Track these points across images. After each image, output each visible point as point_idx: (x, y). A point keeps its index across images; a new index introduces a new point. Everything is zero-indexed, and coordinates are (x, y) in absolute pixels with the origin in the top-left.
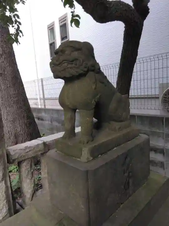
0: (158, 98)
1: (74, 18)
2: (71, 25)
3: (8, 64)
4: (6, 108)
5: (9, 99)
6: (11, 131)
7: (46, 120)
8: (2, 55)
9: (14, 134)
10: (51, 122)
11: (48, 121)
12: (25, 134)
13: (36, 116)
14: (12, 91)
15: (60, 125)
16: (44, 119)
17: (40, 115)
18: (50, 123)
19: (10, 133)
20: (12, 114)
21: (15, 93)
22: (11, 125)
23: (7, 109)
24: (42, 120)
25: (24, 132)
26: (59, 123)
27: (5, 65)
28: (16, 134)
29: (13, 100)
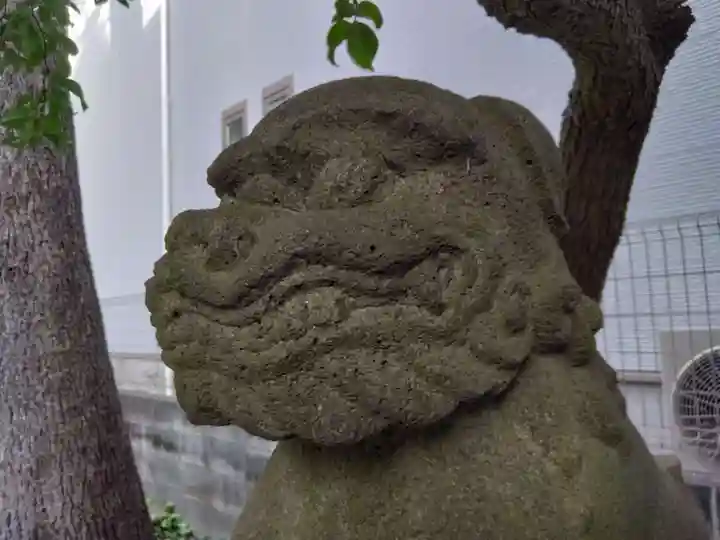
0: (656, 384)
1: (351, 20)
2: (331, 57)
3: (46, 233)
4: (12, 414)
5: (29, 373)
6: (17, 518)
7: (184, 450)
8: (27, 199)
9: (32, 528)
10: (205, 458)
11: (194, 453)
12: (80, 529)
13: (148, 428)
14: (47, 342)
15: (242, 475)
16: (179, 443)
17: (163, 427)
18: (200, 463)
19: (14, 525)
20: (36, 438)
21: (60, 348)
22: (22, 490)
23: (15, 418)
24: (170, 447)
25: (77, 520)
26: (236, 466)
27: (33, 238)
28: (40, 531)
29: (45, 381)
